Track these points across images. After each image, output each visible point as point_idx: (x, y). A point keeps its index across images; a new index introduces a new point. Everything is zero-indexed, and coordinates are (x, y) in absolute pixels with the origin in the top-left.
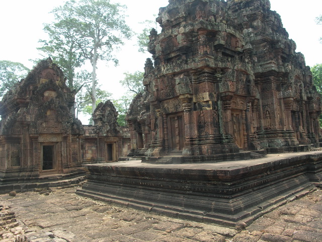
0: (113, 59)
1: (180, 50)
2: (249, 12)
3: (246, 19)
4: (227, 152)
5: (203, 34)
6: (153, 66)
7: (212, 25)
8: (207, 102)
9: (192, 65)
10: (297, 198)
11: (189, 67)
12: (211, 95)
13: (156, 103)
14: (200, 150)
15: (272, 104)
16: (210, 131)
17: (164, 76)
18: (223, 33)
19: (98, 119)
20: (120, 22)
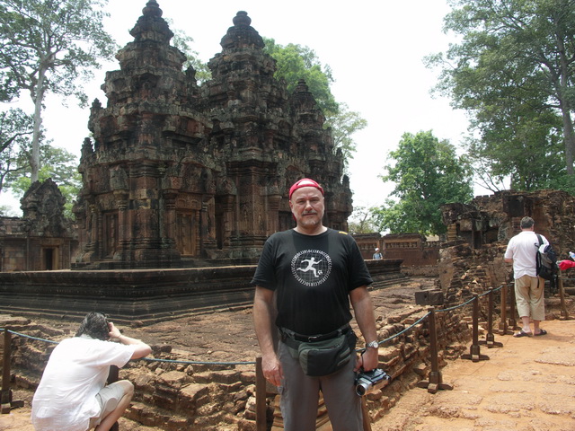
0: (78, 94)
1: (120, 134)
2: (237, 79)
3: (232, 86)
4: (163, 258)
5: (147, 118)
6: (93, 147)
7: (160, 108)
8: (145, 200)
9: (129, 156)
10: (231, 310)
11: (126, 158)
12: (149, 193)
13: (89, 197)
14: (133, 255)
15: (251, 202)
16: (145, 234)
17: (99, 165)
18: (174, 118)
19: (30, 208)
20: (93, 26)
